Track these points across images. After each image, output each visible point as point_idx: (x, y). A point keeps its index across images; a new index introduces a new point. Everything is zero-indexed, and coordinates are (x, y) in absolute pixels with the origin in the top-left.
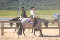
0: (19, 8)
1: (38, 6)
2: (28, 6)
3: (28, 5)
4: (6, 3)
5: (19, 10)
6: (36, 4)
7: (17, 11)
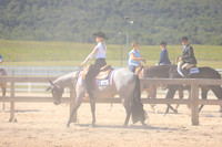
0: (125, 36)
1: (186, 30)
2: (154, 32)
3: (157, 28)
4: (86, 20)
5: (124, 43)
6: (183, 24)
7: (119, 46)
